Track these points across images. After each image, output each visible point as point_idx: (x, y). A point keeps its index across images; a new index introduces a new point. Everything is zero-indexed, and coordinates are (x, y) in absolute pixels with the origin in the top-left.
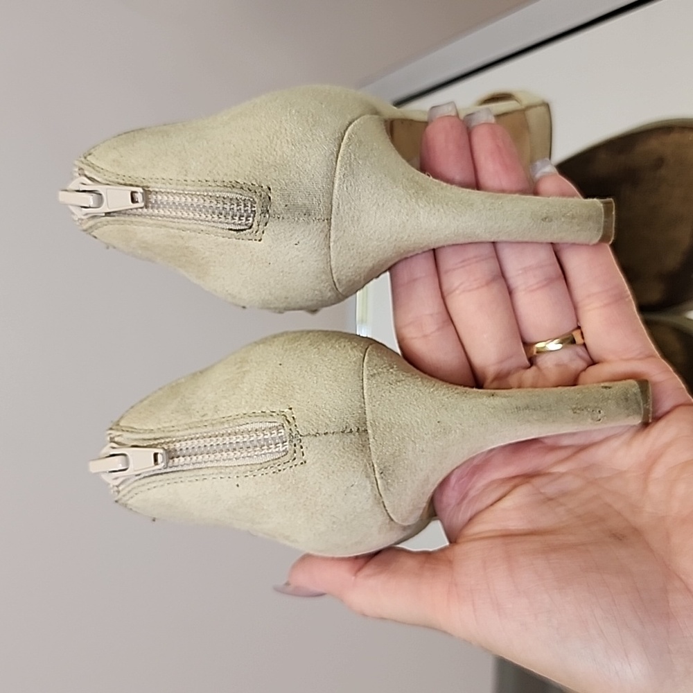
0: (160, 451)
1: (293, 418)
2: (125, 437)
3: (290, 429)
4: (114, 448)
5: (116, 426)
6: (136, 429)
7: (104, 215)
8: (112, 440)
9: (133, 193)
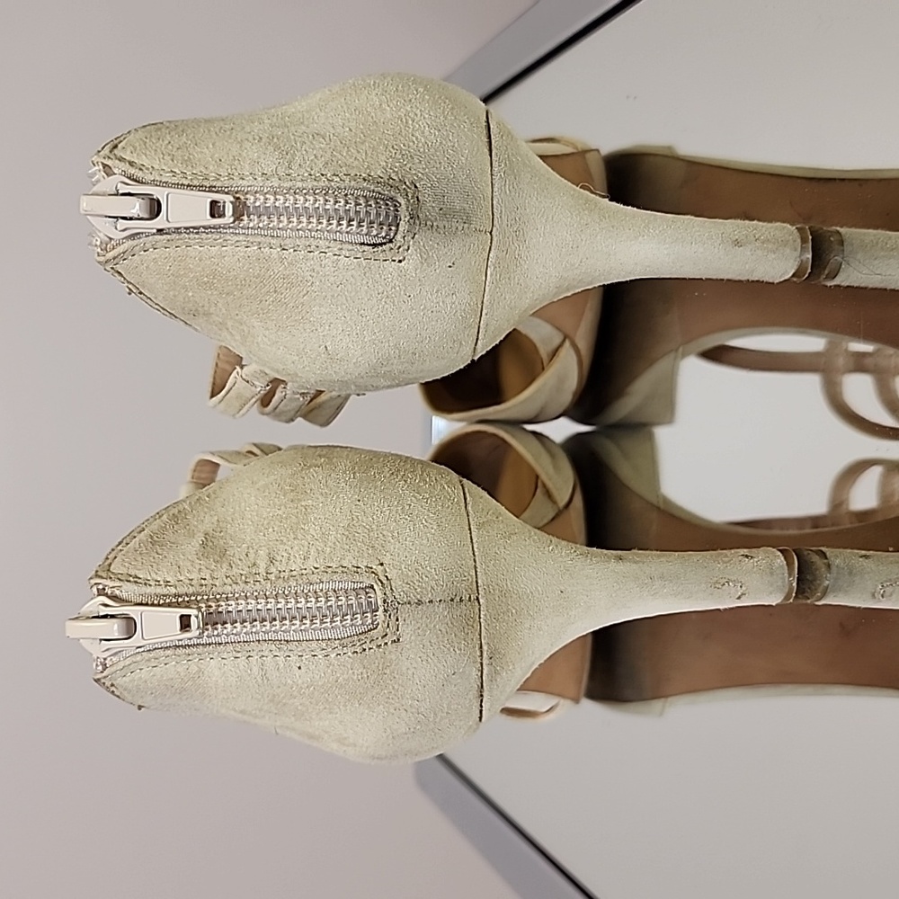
0: (192, 612)
1: (387, 577)
2: (127, 590)
3: (385, 594)
4: (106, 605)
5: (105, 570)
6: (140, 578)
7: (155, 231)
8: (101, 592)
9: (214, 203)
